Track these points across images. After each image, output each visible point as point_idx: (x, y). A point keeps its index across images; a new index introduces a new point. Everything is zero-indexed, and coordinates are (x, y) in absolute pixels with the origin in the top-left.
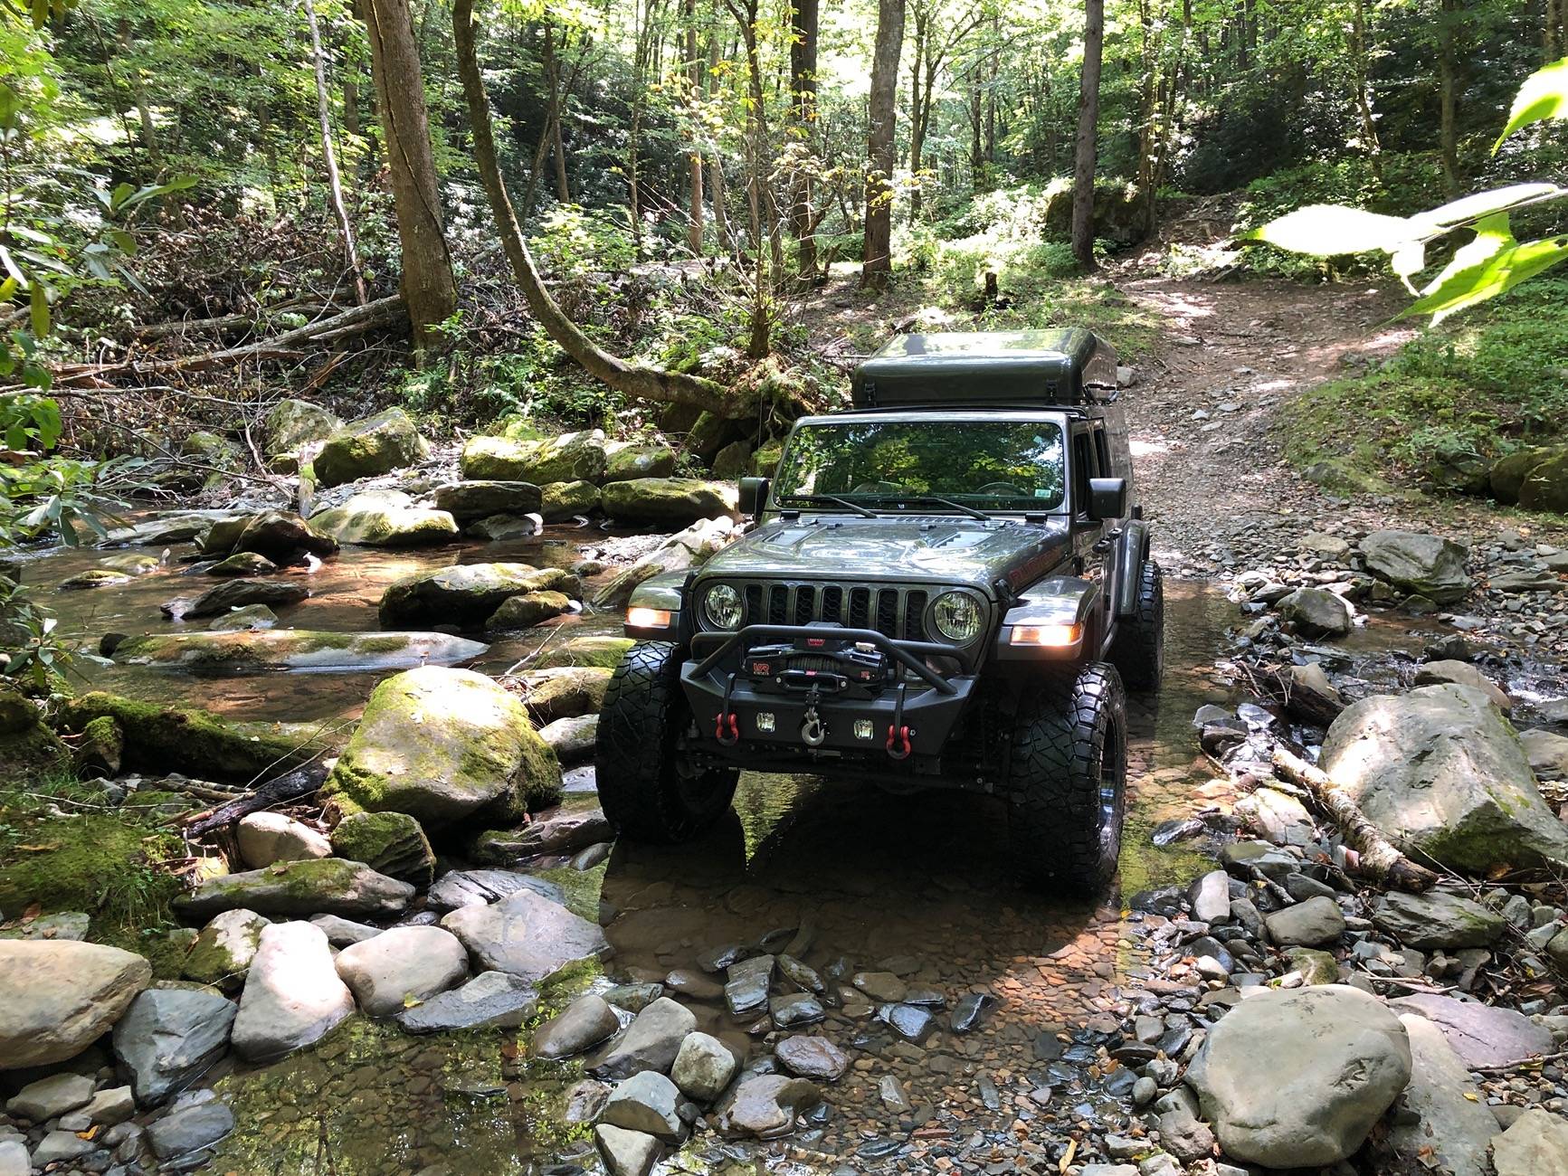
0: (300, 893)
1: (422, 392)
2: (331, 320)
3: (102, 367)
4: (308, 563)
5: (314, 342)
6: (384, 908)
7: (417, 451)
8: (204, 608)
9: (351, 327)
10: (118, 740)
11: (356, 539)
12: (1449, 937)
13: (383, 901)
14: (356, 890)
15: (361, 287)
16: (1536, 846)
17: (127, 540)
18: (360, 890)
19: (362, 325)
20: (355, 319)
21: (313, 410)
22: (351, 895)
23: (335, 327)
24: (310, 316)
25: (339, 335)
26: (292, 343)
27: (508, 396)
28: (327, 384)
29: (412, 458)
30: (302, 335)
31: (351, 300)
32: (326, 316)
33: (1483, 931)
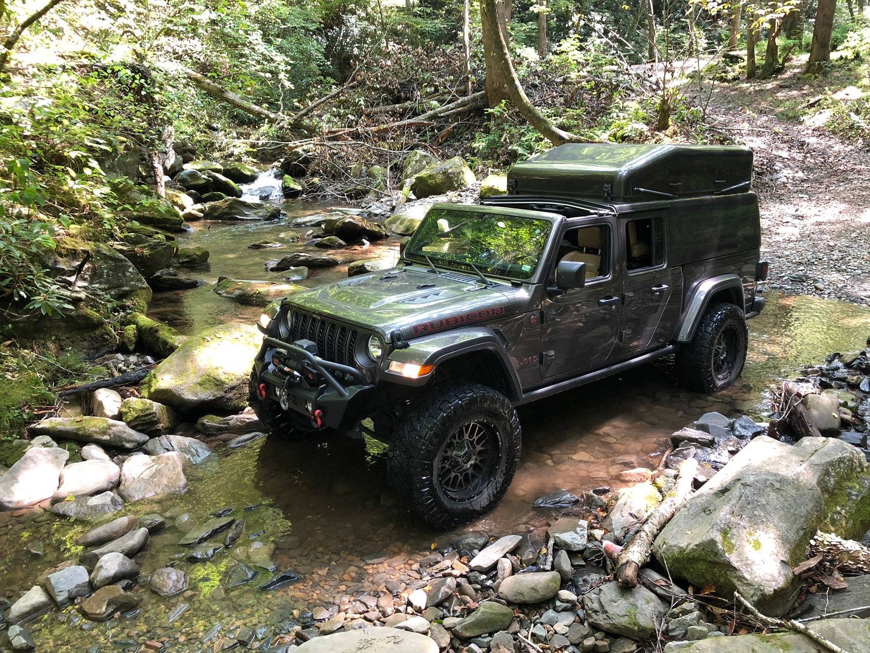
0: (80, 433)
1: (481, 147)
2: (451, 105)
3: (347, 130)
4: (363, 244)
5: (442, 117)
6: (123, 446)
7: (462, 182)
8: (280, 266)
9: (460, 109)
10: (135, 337)
11: (399, 232)
12: (608, 626)
13: (124, 443)
14: (109, 435)
15: (470, 86)
16: (735, 581)
17: (304, 223)
18: (112, 436)
19: (466, 108)
20: (463, 104)
21: (425, 156)
22: (106, 437)
23: (452, 109)
24: (441, 102)
25: (454, 113)
26: (431, 118)
27: (520, 151)
28: (446, 140)
29: (459, 186)
30: (436, 114)
31: (464, 93)
32: (449, 103)
33: (632, 631)
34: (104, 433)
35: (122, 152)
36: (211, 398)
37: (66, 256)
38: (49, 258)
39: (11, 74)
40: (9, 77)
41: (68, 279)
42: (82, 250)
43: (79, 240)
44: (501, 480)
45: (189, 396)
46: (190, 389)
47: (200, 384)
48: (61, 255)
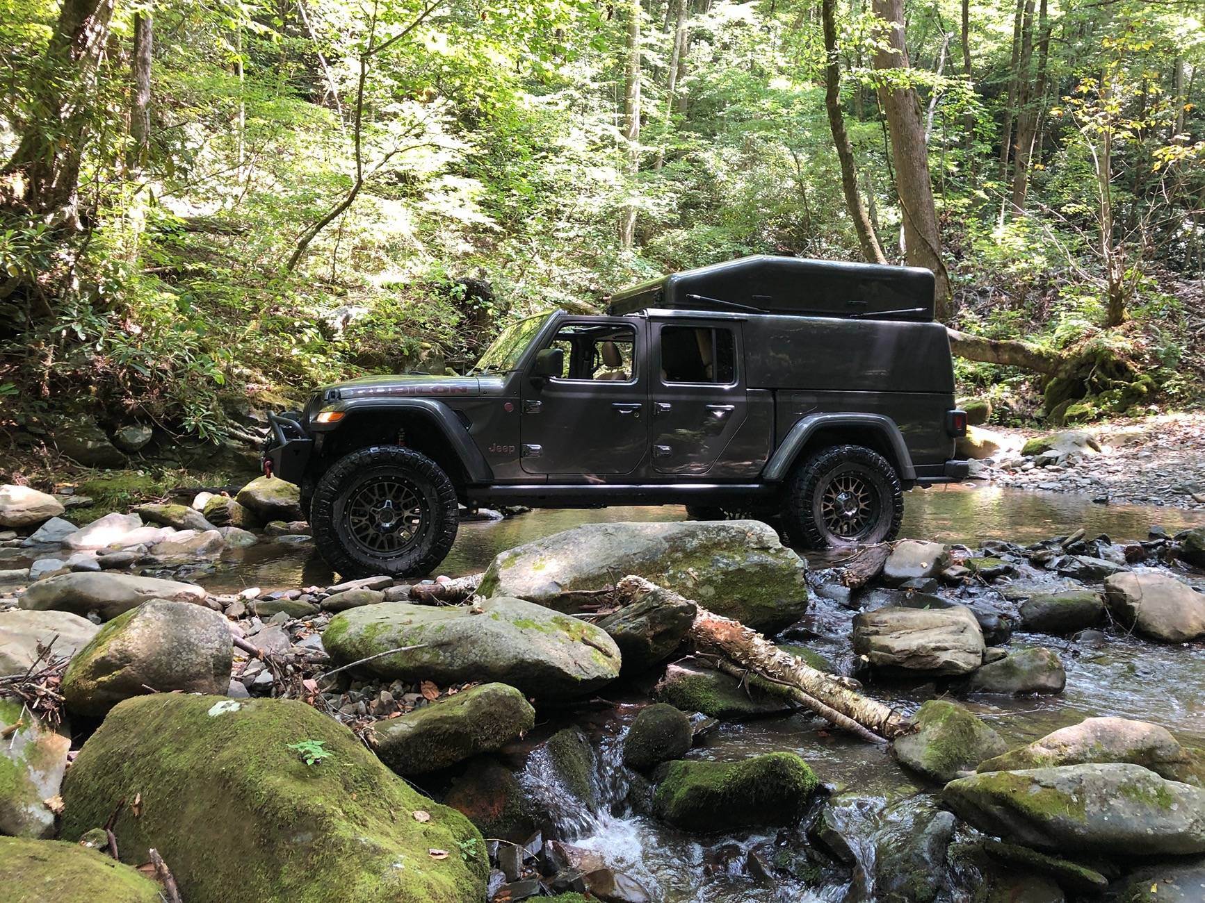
22: (181, 522)
34: (181, 518)
35: (424, 358)
36: (283, 504)
37: (261, 408)
38: (244, 408)
39: (348, 291)
40: (345, 292)
41: (261, 430)
42: (278, 406)
43: (279, 396)
44: (426, 549)
45: (261, 498)
46: (265, 494)
47: (278, 491)
48: (256, 407)
